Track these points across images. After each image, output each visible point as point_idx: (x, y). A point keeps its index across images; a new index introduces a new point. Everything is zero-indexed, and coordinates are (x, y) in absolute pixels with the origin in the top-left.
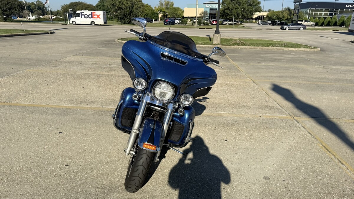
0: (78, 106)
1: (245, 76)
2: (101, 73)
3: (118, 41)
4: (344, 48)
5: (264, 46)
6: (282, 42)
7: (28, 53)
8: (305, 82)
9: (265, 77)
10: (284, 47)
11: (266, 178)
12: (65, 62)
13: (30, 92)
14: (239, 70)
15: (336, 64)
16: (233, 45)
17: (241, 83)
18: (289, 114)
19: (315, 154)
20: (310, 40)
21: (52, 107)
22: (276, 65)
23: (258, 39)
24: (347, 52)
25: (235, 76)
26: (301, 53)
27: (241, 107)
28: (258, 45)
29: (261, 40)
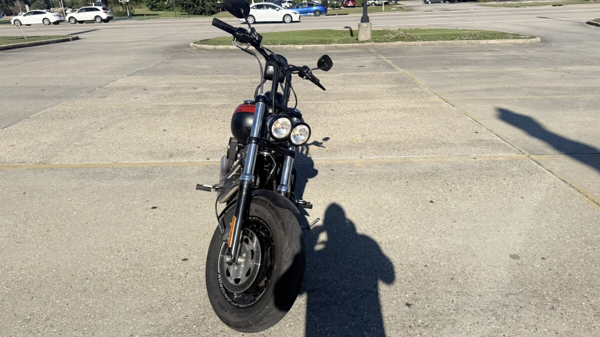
0: (168, 161)
1: (430, 92)
2: (185, 103)
3: (194, 46)
4: (579, 35)
5: (447, 40)
6: (474, 30)
7: (47, 76)
8: (531, 97)
9: (463, 92)
10: (481, 39)
11: (514, 257)
12: (118, 89)
13: (77, 143)
14: (416, 83)
15: (573, 62)
16: (394, 41)
17: (427, 106)
18: (521, 151)
19: (581, 213)
20: (519, 25)
21: (125, 165)
22: (475, 70)
23: (432, 28)
24: (585, 41)
25: (413, 93)
26: (509, 48)
27: (438, 145)
28: (436, 38)
29: (437, 30)
